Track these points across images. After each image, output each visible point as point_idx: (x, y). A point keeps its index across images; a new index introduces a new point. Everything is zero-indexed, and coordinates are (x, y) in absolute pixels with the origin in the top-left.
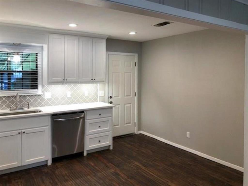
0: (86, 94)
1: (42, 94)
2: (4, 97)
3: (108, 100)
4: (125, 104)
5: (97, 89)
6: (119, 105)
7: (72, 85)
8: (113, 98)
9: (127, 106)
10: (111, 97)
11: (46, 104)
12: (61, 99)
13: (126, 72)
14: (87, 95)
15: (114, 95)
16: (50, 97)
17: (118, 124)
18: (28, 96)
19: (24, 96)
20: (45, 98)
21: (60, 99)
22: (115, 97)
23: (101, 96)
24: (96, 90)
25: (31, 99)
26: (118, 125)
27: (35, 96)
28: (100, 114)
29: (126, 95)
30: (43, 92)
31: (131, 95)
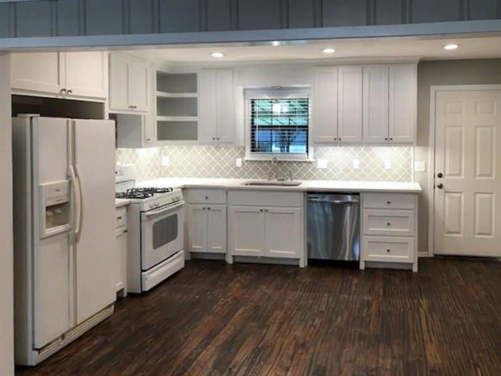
0: (388, 166)
1: (314, 160)
2: (266, 161)
3: (434, 181)
4: (476, 193)
5: (410, 159)
6: (461, 193)
7: (362, 149)
8: (446, 177)
9: (480, 198)
10: (440, 176)
11: (320, 177)
12: (343, 170)
13: (479, 127)
14: (390, 167)
15: (447, 173)
16: (325, 167)
17: (457, 230)
18: (295, 162)
19: (290, 162)
20: (318, 167)
21: (341, 170)
22: (450, 175)
23: (419, 170)
24: (408, 160)
25: (298, 166)
26: (458, 233)
27: (303, 163)
28: (389, 202)
29: (478, 173)
30: (315, 157)
31: (494, 175)
